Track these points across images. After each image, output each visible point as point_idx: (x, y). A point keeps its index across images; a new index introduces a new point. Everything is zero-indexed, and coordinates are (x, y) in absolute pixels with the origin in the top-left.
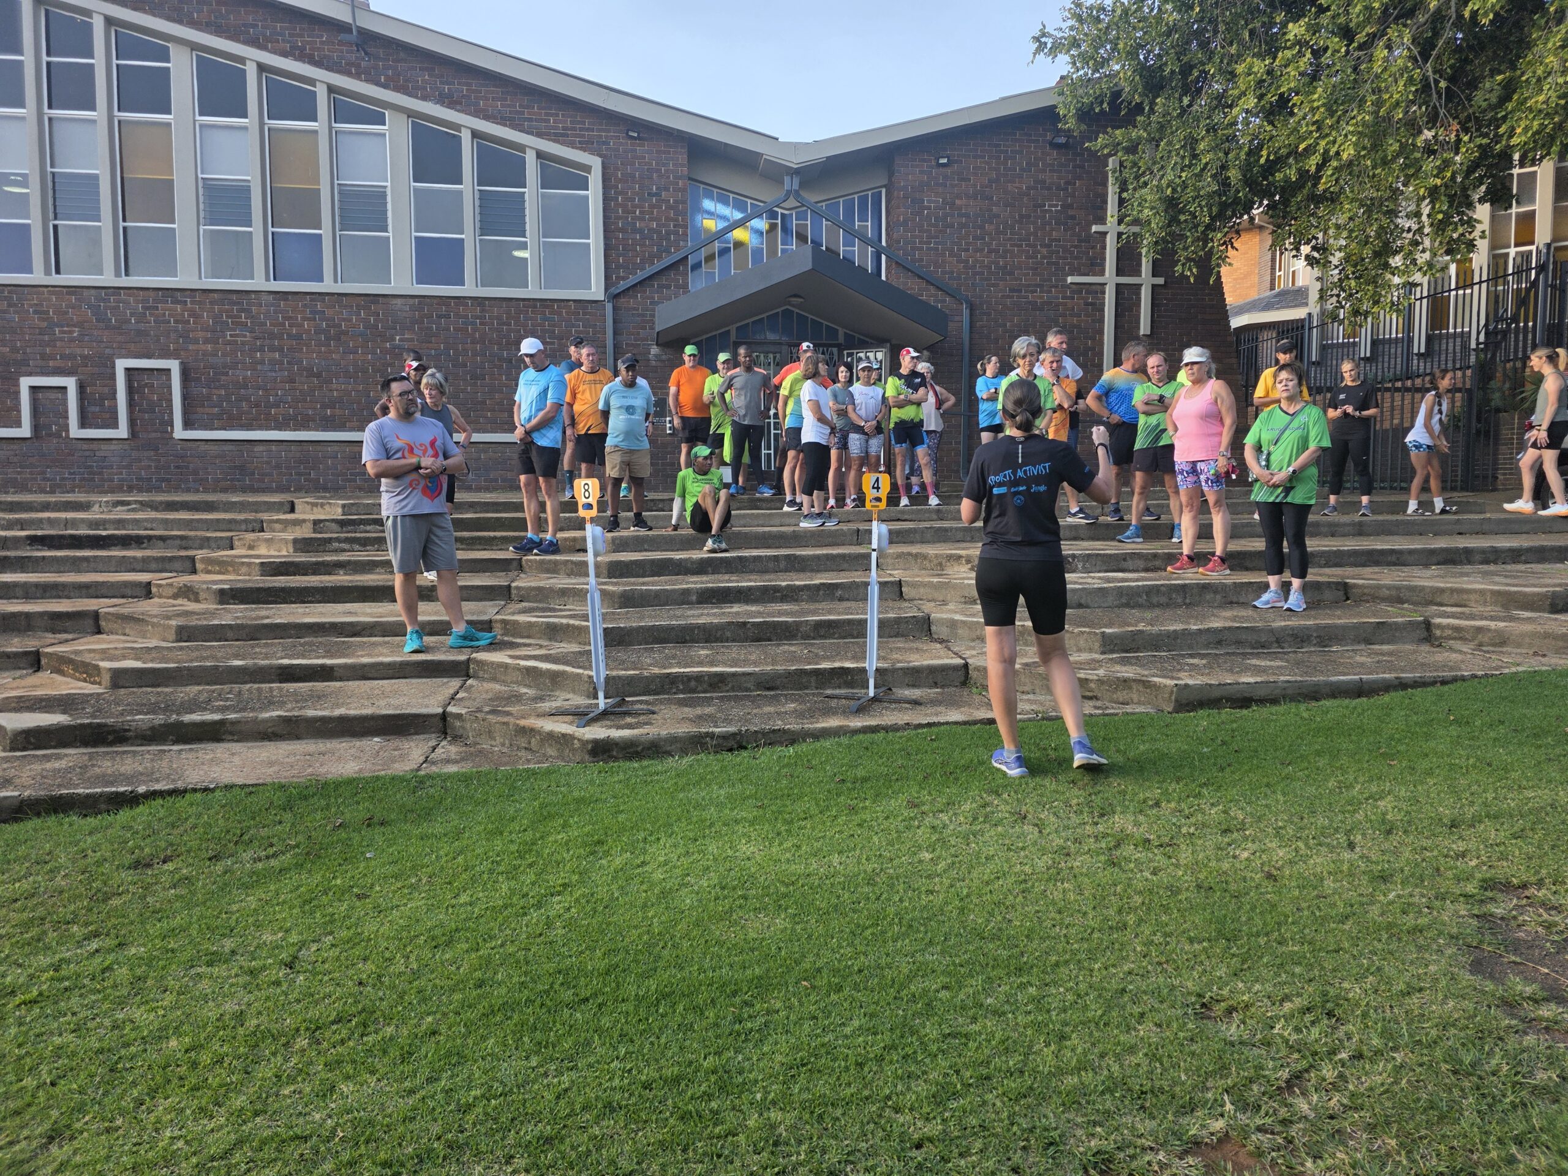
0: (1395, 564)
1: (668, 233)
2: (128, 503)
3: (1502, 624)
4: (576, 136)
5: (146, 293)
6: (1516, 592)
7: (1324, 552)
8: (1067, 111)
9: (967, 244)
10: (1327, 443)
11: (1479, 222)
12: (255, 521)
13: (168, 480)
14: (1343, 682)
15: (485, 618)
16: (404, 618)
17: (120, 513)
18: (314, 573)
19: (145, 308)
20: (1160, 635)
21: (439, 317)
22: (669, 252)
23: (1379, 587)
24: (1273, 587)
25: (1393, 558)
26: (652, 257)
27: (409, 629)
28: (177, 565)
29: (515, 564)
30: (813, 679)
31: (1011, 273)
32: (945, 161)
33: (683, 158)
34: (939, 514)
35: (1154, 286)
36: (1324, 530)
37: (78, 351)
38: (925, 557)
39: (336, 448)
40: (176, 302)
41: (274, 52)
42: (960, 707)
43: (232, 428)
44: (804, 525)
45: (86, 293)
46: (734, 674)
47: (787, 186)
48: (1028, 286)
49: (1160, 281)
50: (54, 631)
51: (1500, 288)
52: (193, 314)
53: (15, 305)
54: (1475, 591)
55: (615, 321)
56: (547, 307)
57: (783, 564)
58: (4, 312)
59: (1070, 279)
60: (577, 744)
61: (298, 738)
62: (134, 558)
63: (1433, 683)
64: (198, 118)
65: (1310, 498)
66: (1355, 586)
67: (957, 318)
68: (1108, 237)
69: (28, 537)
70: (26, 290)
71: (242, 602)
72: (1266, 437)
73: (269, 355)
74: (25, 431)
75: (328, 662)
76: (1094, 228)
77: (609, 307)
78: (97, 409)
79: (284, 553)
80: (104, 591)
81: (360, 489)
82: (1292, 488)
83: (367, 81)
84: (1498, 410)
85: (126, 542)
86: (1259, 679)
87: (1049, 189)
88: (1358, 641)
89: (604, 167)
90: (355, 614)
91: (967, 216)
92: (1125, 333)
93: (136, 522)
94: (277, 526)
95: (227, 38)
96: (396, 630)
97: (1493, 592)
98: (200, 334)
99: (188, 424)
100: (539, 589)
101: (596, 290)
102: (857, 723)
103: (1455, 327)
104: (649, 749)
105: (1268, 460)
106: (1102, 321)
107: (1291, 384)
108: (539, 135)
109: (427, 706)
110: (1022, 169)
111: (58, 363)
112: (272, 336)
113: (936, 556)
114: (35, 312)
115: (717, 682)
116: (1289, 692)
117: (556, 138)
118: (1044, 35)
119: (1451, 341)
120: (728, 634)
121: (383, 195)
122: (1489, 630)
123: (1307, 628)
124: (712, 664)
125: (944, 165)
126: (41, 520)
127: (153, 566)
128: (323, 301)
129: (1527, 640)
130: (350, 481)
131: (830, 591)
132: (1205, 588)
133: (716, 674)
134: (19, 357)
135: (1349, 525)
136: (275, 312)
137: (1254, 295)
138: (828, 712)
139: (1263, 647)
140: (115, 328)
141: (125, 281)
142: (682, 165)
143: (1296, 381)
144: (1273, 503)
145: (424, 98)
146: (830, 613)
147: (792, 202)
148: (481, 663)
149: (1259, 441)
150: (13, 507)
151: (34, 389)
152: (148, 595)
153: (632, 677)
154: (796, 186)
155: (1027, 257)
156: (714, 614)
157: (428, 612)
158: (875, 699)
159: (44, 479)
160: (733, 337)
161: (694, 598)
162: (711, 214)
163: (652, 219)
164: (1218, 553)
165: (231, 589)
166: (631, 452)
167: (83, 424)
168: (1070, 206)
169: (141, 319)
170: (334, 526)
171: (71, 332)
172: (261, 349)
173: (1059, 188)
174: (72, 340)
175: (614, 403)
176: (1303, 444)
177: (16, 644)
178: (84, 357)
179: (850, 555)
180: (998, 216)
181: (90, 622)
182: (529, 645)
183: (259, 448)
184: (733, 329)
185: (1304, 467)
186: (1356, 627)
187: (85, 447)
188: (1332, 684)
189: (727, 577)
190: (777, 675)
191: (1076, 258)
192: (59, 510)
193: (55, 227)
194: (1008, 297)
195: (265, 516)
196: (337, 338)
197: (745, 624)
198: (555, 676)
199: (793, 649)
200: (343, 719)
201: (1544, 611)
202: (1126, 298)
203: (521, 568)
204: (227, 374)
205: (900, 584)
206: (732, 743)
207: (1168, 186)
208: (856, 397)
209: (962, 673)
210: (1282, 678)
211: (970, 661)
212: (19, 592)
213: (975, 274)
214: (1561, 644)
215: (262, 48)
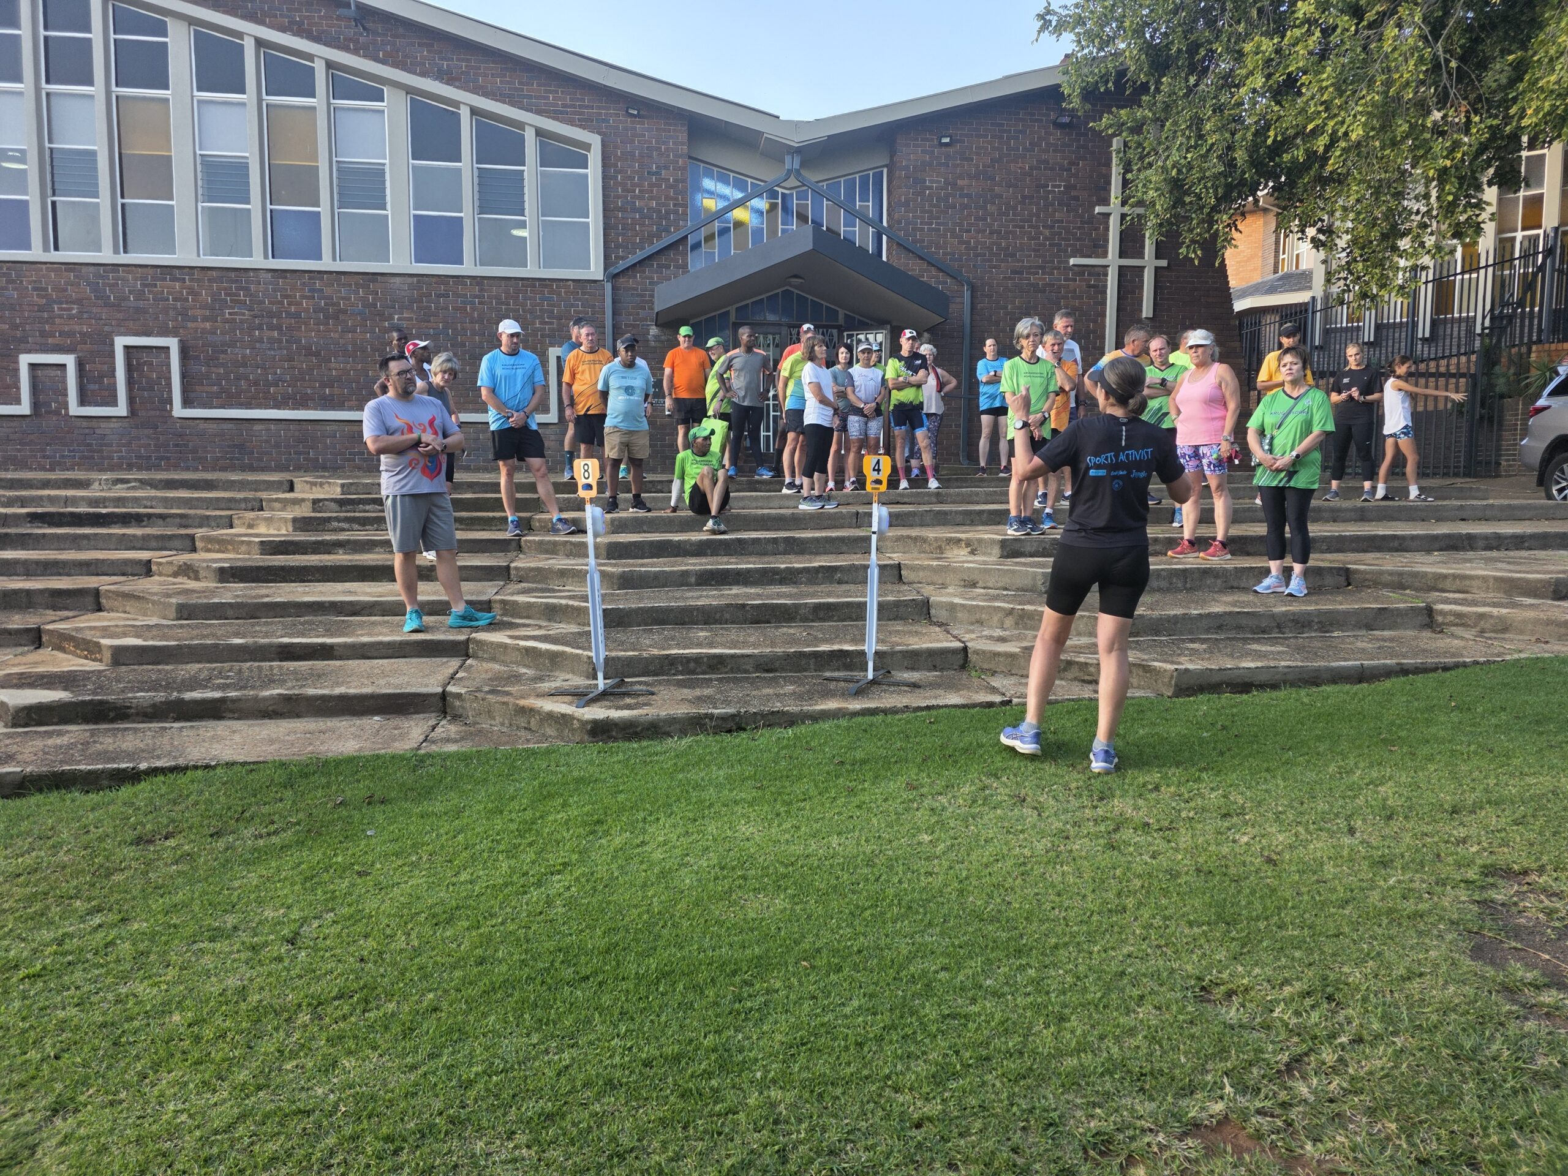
0: (1397, 550)
1: (668, 213)
2: (127, 481)
3: (1504, 611)
4: (575, 113)
5: (145, 270)
6: (1519, 579)
7: (1326, 537)
8: (1072, 90)
9: (969, 224)
10: (1331, 427)
11: (1488, 204)
12: (254, 499)
13: (168, 459)
14: (1343, 667)
15: (484, 598)
16: (403, 598)
17: (120, 491)
18: (314, 553)
19: (144, 285)
20: (1160, 619)
21: (438, 296)
22: (668, 232)
23: (1381, 573)
24: (1274, 572)
25: (1396, 544)
26: (651, 236)
27: (409, 608)
28: (177, 543)
29: (514, 544)
30: (812, 661)
31: (1013, 255)
32: (947, 140)
33: (683, 136)
34: (939, 497)
35: (1157, 269)
36: (1326, 515)
37: (77, 328)
38: (924, 540)
39: (334, 427)
40: (173, 280)
41: (271, 26)
42: (959, 690)
43: (230, 406)
44: (803, 507)
45: (84, 269)
46: (733, 656)
47: (788, 166)
48: (1030, 267)
49: (1164, 263)
50: (55, 608)
51: (1507, 272)
52: (192, 292)
53: (14, 282)
54: (1477, 577)
55: (614, 302)
56: (546, 286)
57: (781, 547)
58: (3, 289)
59: (1072, 261)
60: (576, 724)
61: (298, 716)
62: (134, 536)
63: (1435, 669)
64: (196, 93)
65: (1313, 483)
66: (1357, 571)
67: (958, 300)
68: (1112, 218)
69: (29, 515)
70: (24, 267)
71: (242, 581)
72: (1269, 421)
73: (269, 333)
74: (24, 408)
75: (329, 640)
76: (1097, 209)
77: (608, 287)
78: (97, 387)
79: (284, 532)
80: (105, 569)
81: (359, 468)
82: (1295, 472)
83: (365, 56)
84: (1502, 396)
85: (125, 520)
86: (1259, 664)
87: (1053, 169)
88: (1359, 626)
89: (604, 145)
90: (355, 593)
91: (969, 196)
92: (1127, 318)
93: (136, 500)
94: (277, 505)
95: (225, 12)
96: (395, 610)
97: (1496, 579)
98: (198, 312)
99: (187, 403)
100: (538, 570)
101: (595, 270)
102: (856, 705)
103: (1460, 312)
104: (648, 729)
105: (1271, 444)
106: (1104, 303)
107: (1295, 367)
108: (539, 112)
109: (426, 686)
110: (1025, 149)
111: (57, 340)
112: (271, 315)
113: (936, 539)
114: (35, 289)
115: (716, 663)
116: (1290, 677)
117: (555, 115)
118: (1048, 12)
119: (1456, 326)
120: (727, 616)
121: (382, 173)
122: (1491, 617)
123: (1309, 613)
124: (711, 645)
125: (946, 145)
126: (41, 498)
127: (154, 544)
128: (322, 279)
129: (1530, 627)
130: (349, 460)
131: (829, 574)
132: (1206, 572)
133: (715, 656)
134: (19, 334)
135: (1351, 510)
136: (274, 290)
137: (1257, 278)
138: (827, 694)
139: (1264, 632)
140: (114, 305)
141: (123, 259)
142: (682, 144)
143: (1300, 365)
144: (1276, 487)
145: (423, 74)
146: (829, 595)
147: (793, 182)
148: (480, 643)
149: (1262, 425)
150: (13, 484)
151: (33, 367)
152: (149, 573)
153: (631, 658)
154: (796, 166)
155: (1031, 238)
156: (713, 596)
157: (428, 592)
158: (874, 682)
159: (44, 457)
160: (733, 318)
161: (693, 580)
162: (711, 194)
163: (651, 198)
164: (1220, 537)
165: (231, 568)
166: (631, 433)
167: (83, 401)
168: (1074, 187)
169: (140, 296)
170: (333, 505)
171: (70, 309)
172: (260, 328)
173: (1062, 168)
174: (71, 317)
175: (613, 383)
176: (1307, 428)
177: (17, 621)
178: (83, 335)
179: (849, 538)
180: (1001, 196)
181: (89, 600)
182: (528, 626)
183: (258, 427)
184: (732, 310)
185: (1307, 452)
186: (1356, 612)
187: (85, 424)
188: (1333, 669)
189: (725, 559)
190: (775, 658)
191: (1079, 239)
192: (59, 488)
193: (54, 203)
194: (1010, 278)
195: (264, 495)
196: (336, 317)
197: (744, 606)
198: (553, 656)
199: (792, 631)
200: (342, 698)
201: (1546, 597)
202: (1129, 280)
203: (519, 548)
204: (225, 352)
205: (899, 566)
206: (730, 724)
207: (1174, 167)
208: (856, 378)
209: (961, 656)
210: (1283, 663)
211: (969, 644)
212: (20, 569)
213: (977, 255)
214: (1563, 630)
215: (261, 22)
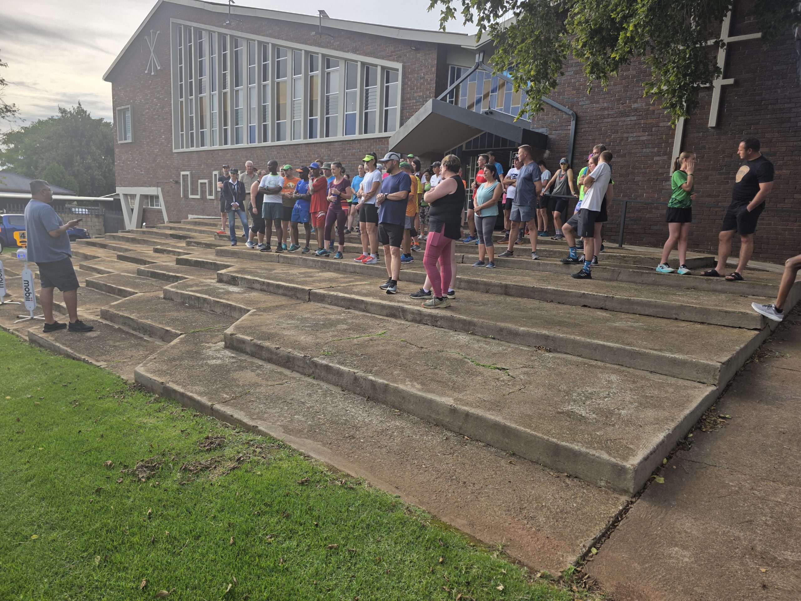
1: (426, 97)
4: (394, 55)
5: (278, 147)
9: (580, 76)
21: (347, 149)
31: (609, 92)
33: (435, 56)
35: (724, 88)
41: (309, 44)
47: (477, 61)
48: (620, 99)
49: (731, 81)
52: (287, 154)
53: (252, 155)
56: (380, 141)
64: (293, 76)
67: (566, 128)
70: (254, 149)
83: (332, 49)
88: (160, 337)
89: (404, 67)
92: (696, 127)
108: (383, 59)
114: (256, 157)
117: (388, 58)
121: (338, 98)
123: (146, 325)
128: (317, 146)
142: (434, 60)
145: (348, 52)
154: (481, 60)
160: (464, 149)
163: (420, 91)
186: (159, 330)
193: (264, 125)
194: (605, 109)
202: (700, 99)
215: (306, 44)
